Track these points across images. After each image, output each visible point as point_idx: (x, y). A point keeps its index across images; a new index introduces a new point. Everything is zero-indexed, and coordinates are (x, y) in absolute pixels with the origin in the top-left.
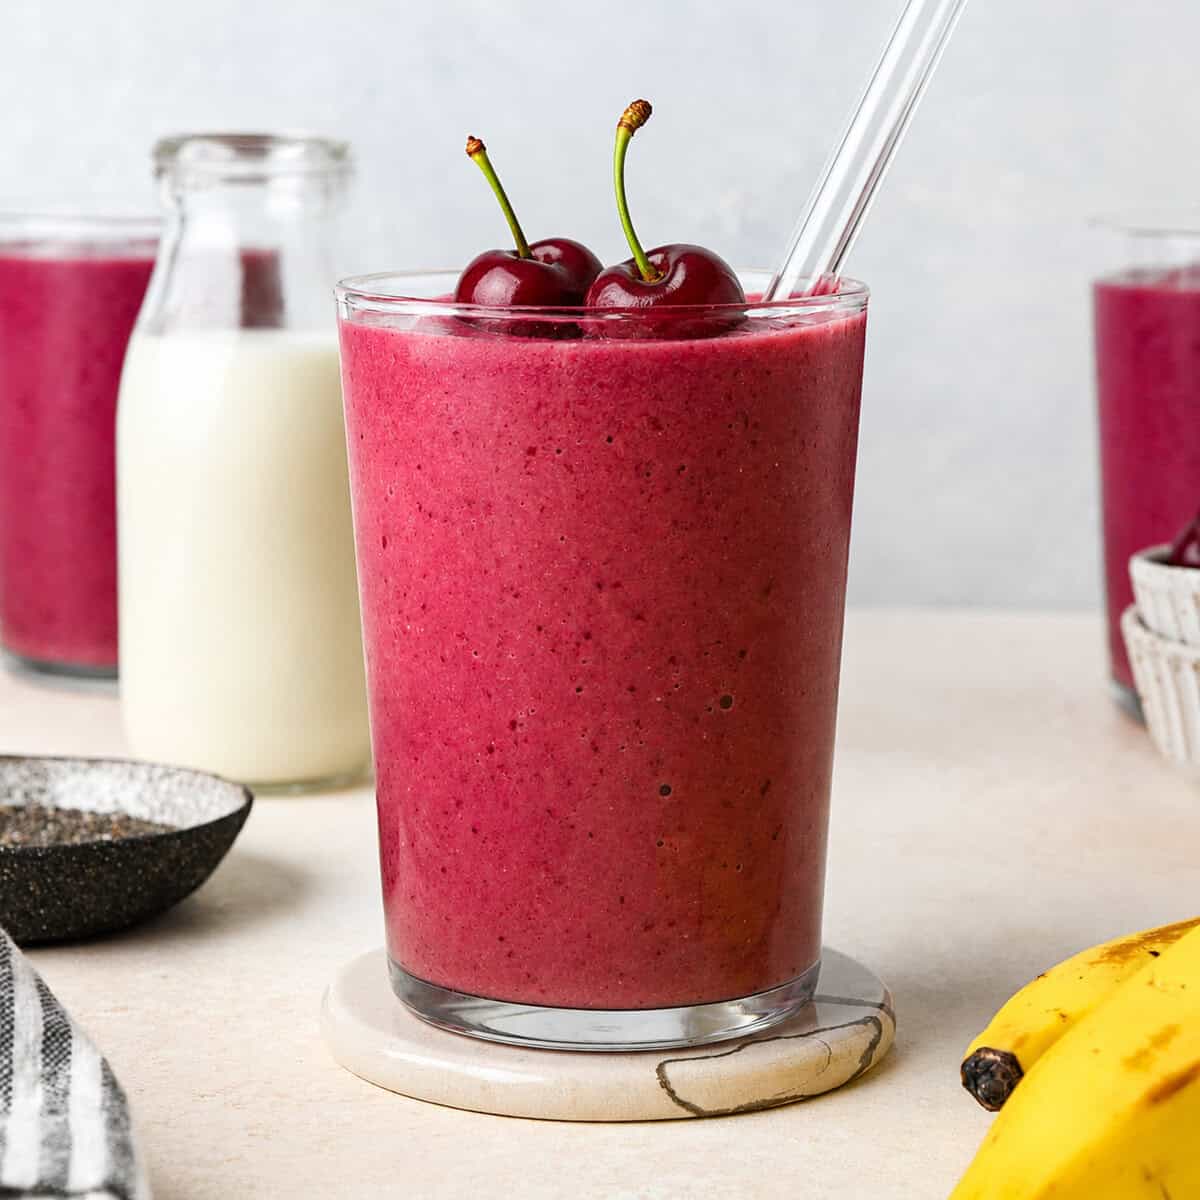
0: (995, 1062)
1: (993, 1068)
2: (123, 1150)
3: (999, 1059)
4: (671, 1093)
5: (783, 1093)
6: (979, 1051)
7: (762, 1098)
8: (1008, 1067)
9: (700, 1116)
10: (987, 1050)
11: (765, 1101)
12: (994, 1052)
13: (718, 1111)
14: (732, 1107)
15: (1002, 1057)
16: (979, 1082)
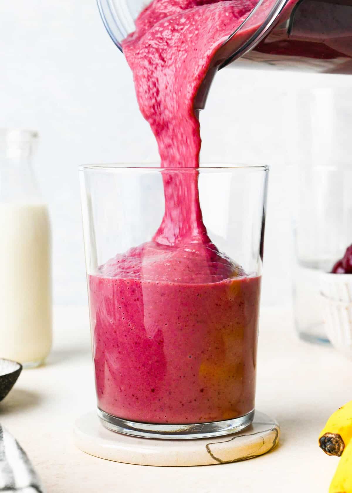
0: (332, 438)
1: (332, 439)
2: (32, 472)
3: (333, 436)
4: (212, 455)
5: (250, 454)
6: (326, 434)
7: (242, 456)
8: (338, 439)
9: (222, 463)
10: (329, 433)
11: (243, 457)
12: (332, 434)
13: (227, 461)
14: (232, 459)
15: (335, 435)
16: (327, 445)
